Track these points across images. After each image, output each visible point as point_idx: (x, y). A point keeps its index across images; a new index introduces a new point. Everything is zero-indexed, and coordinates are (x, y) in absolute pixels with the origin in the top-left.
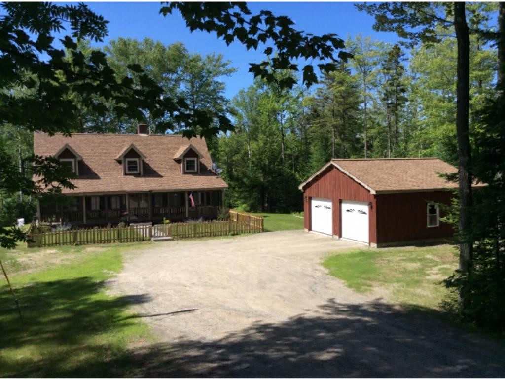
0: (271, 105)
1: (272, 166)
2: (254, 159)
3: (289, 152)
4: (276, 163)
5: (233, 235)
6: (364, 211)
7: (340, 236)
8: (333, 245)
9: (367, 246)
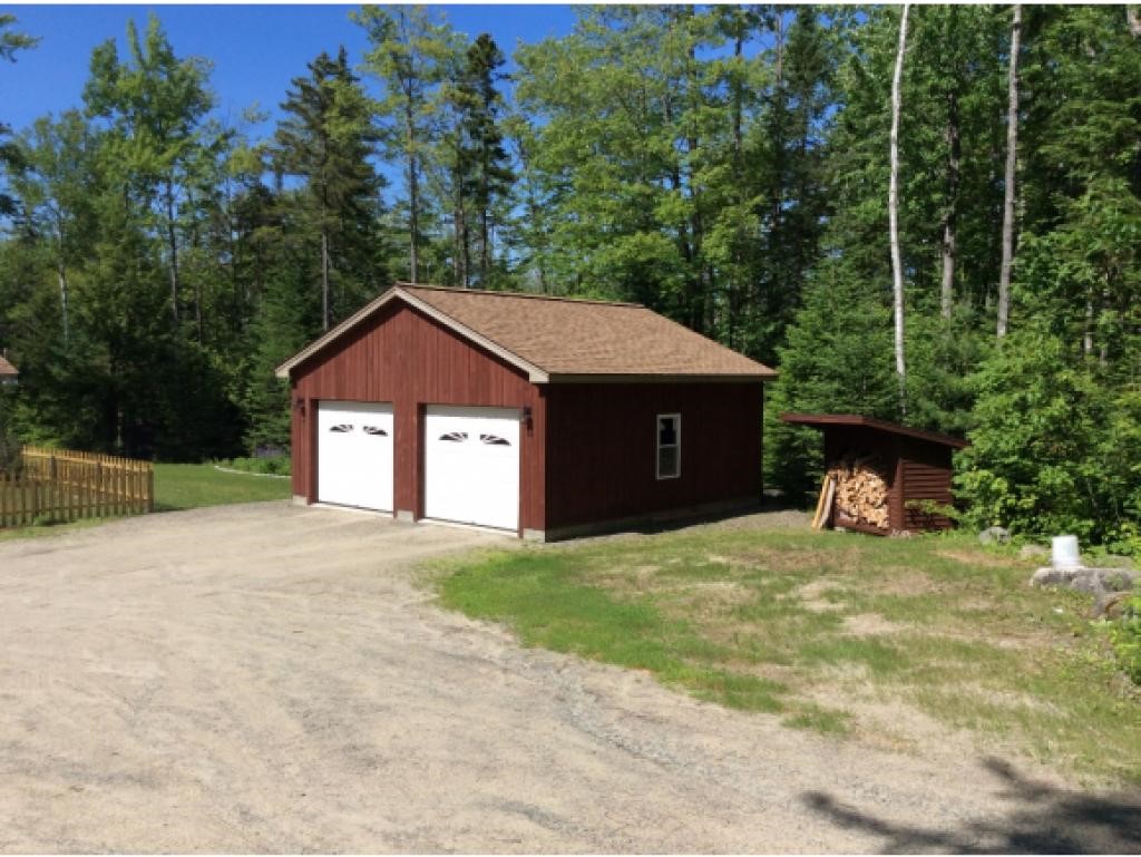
0: (139, 158)
1: (137, 334)
2: (84, 311)
3: (187, 297)
4: (153, 325)
5: (50, 523)
6: (500, 436)
7: (420, 513)
8: (410, 541)
9: (513, 539)
